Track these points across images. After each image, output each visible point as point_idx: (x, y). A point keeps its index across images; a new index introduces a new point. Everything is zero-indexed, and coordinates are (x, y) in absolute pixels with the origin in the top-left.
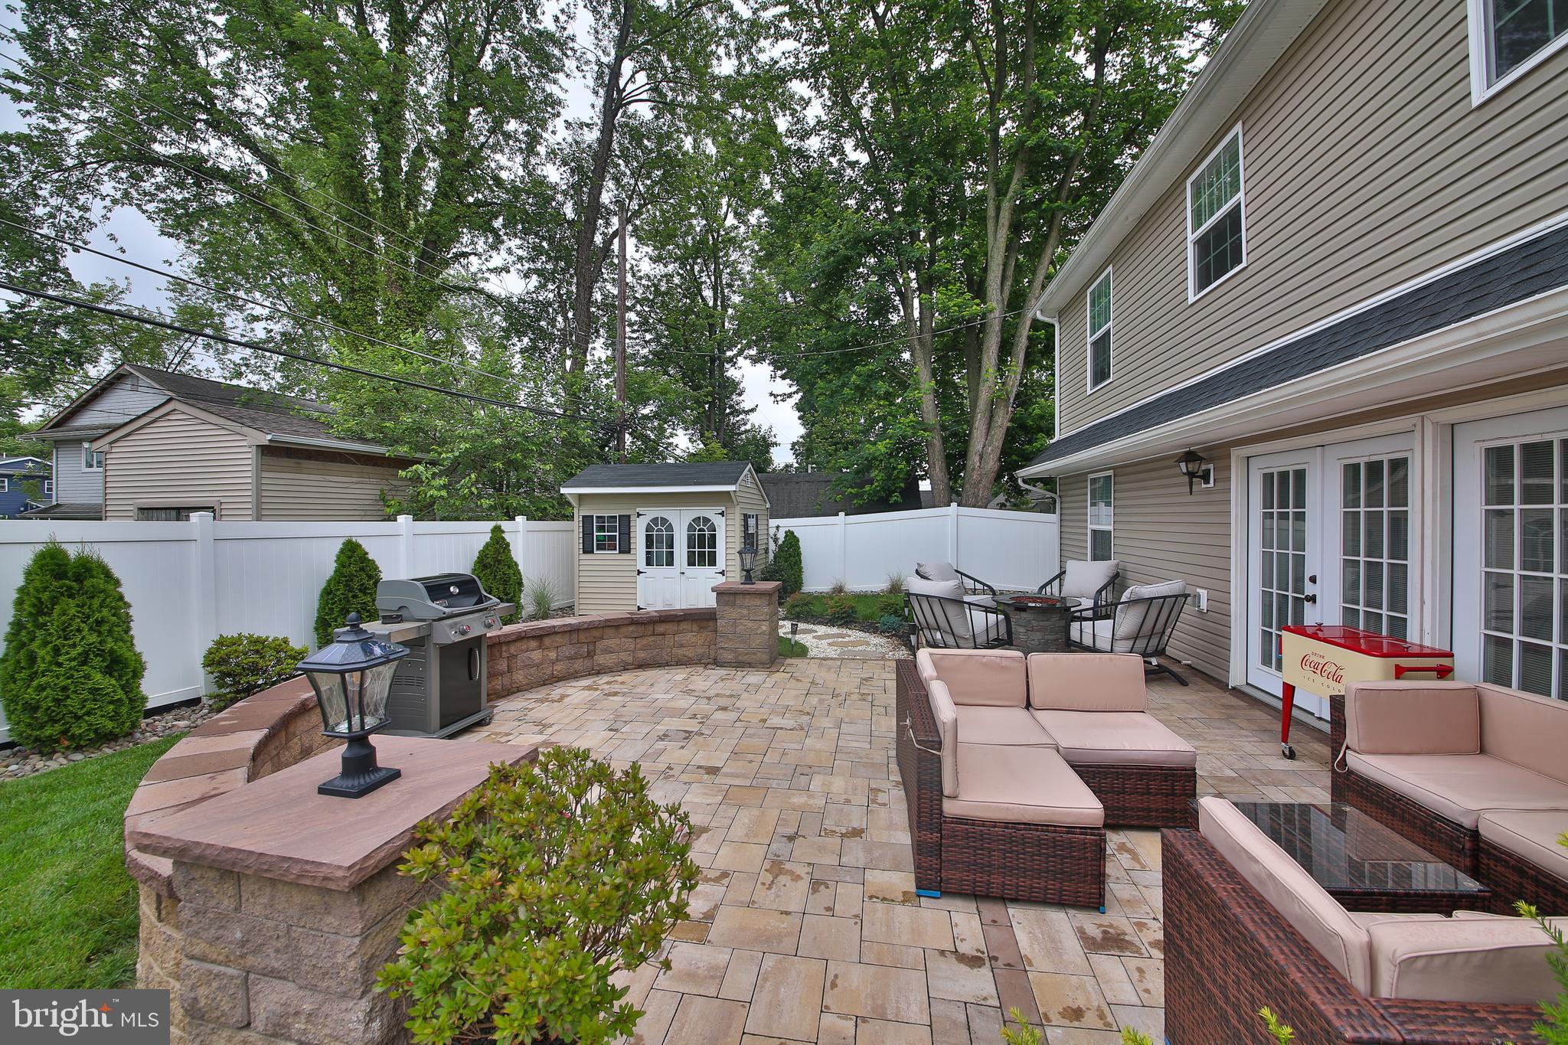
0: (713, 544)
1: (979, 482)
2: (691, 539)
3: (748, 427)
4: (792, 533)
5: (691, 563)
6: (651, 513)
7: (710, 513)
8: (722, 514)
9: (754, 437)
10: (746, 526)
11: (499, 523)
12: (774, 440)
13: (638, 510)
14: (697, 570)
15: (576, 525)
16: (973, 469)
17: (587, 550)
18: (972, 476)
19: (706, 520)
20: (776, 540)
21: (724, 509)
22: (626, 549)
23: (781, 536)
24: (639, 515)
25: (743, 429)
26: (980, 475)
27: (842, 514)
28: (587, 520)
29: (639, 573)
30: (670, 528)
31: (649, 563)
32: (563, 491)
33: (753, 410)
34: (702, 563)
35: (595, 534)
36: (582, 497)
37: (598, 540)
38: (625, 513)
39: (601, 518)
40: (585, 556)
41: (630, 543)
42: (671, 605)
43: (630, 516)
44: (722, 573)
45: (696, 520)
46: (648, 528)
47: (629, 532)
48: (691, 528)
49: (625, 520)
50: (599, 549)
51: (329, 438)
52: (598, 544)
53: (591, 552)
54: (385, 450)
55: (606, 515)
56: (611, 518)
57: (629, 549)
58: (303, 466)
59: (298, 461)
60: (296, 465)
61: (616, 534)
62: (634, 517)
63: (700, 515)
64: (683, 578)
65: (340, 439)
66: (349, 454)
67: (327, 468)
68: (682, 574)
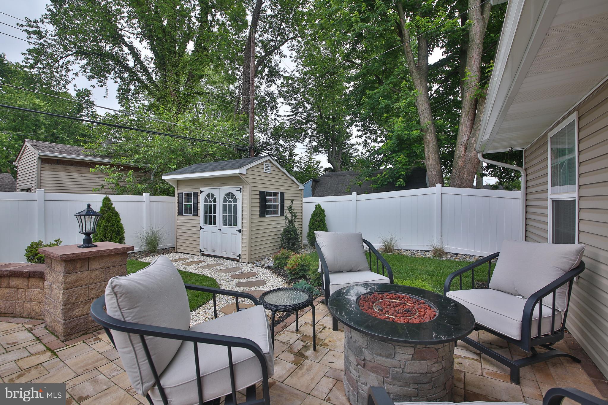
0: (235, 212)
1: (464, 167)
2: (225, 207)
4: (320, 207)
5: (225, 224)
6: (207, 190)
7: (234, 189)
8: (240, 190)
10: (263, 200)
13: (201, 189)
14: (227, 228)
15: (175, 199)
16: (459, 158)
17: (180, 214)
18: (457, 163)
19: (232, 195)
21: (241, 187)
22: (196, 214)
24: (201, 192)
26: (465, 162)
27: (354, 194)
28: (180, 195)
29: (201, 228)
30: (215, 200)
31: (206, 222)
32: (164, 178)
34: (229, 224)
35: (184, 204)
36: (179, 182)
37: (185, 208)
38: (196, 191)
39: (186, 194)
40: (179, 217)
41: (198, 210)
42: (214, 250)
43: (198, 193)
44: (240, 231)
45: (228, 195)
46: (206, 201)
47: (198, 203)
48: (225, 200)
49: (196, 195)
50: (185, 213)
51: (80, 155)
52: (185, 210)
53: (182, 215)
54: (110, 161)
55: (188, 192)
56: (190, 194)
57: (198, 213)
58: (67, 168)
59: (64, 166)
60: (62, 168)
61: (192, 204)
62: (199, 193)
63: (230, 192)
64: (221, 232)
65: (87, 155)
66: (90, 163)
67: (82, 170)
68: (220, 230)
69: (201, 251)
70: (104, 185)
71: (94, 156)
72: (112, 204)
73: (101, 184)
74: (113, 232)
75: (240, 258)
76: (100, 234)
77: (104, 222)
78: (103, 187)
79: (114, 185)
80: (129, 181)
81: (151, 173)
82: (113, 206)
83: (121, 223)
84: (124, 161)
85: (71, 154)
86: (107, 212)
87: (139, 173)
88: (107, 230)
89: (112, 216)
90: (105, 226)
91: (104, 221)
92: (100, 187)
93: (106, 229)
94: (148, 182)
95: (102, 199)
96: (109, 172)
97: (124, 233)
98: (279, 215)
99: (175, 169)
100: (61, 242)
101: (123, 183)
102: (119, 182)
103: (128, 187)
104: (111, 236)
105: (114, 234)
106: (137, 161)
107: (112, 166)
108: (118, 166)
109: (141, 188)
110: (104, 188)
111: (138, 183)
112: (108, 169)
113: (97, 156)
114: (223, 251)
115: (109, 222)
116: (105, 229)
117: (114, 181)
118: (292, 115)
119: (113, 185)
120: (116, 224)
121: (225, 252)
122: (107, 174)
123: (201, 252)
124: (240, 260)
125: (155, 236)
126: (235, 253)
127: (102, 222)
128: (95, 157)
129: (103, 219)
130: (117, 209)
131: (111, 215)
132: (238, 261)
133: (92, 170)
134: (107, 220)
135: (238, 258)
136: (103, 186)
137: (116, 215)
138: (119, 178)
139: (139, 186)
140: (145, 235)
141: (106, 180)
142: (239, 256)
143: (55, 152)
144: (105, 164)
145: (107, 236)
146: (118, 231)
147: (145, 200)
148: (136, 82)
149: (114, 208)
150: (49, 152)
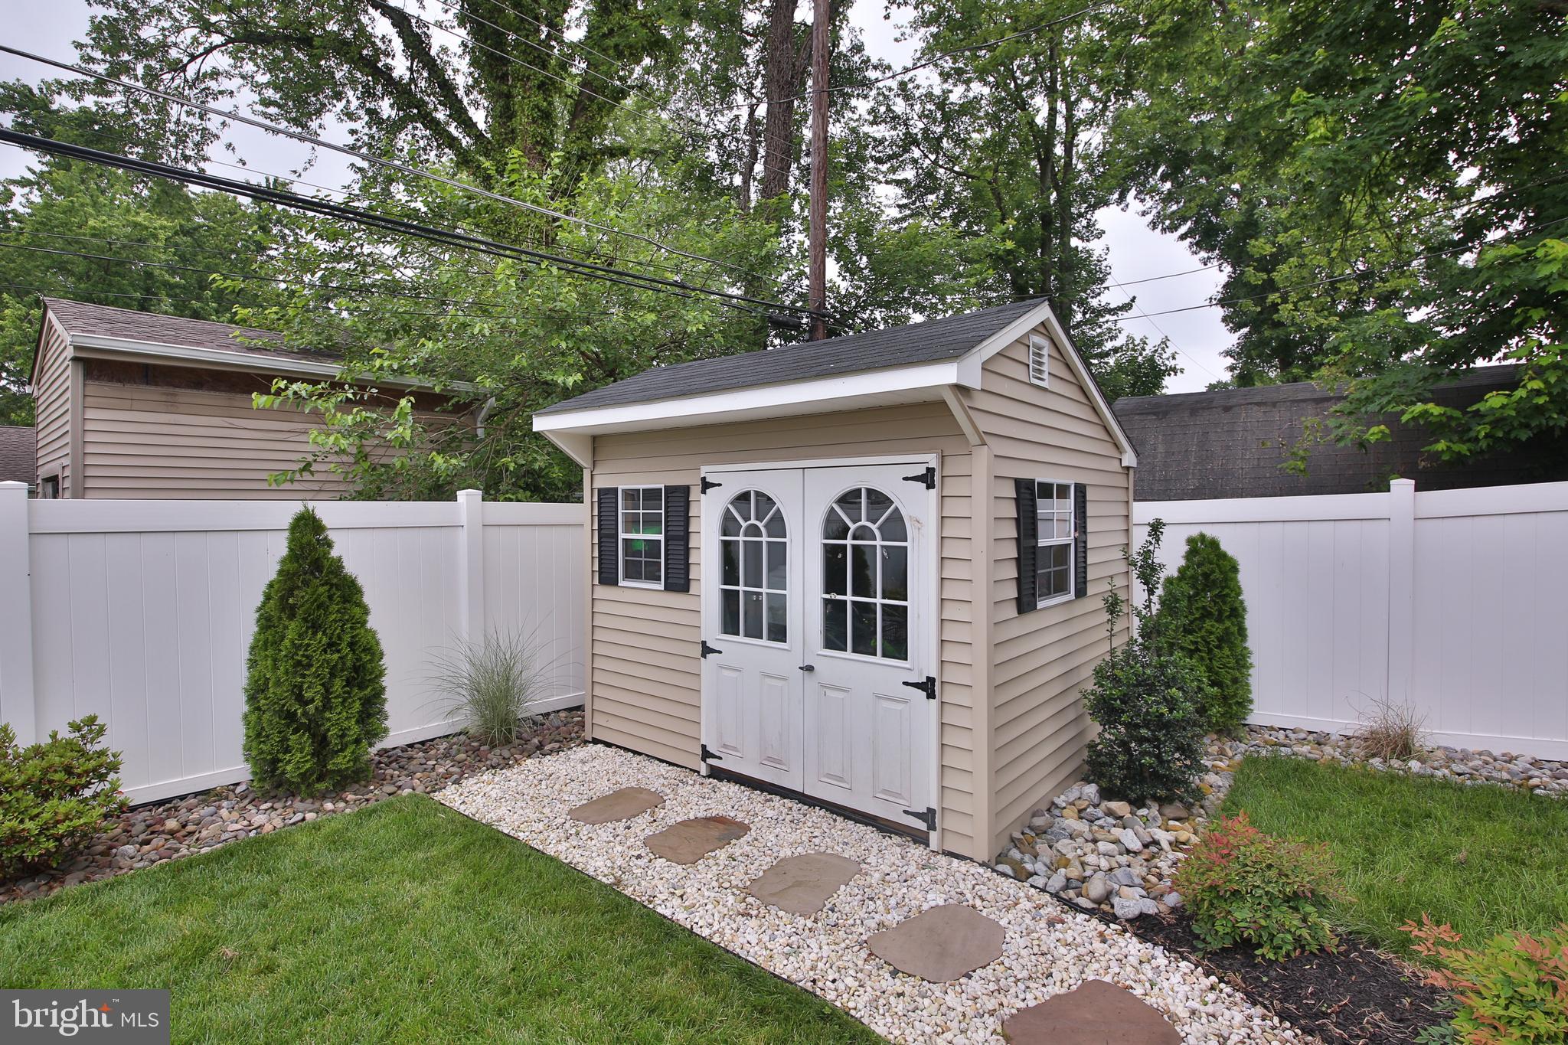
0: (898, 587)
2: (833, 560)
3: (1120, 341)
4: (1214, 544)
5: (834, 639)
6: (733, 480)
7: (885, 474)
8: (927, 479)
9: (1133, 360)
10: (1027, 523)
11: (311, 505)
12: (1171, 363)
13: (705, 470)
14: (848, 663)
17: (607, 576)
19: (878, 500)
20: (1148, 572)
21: (932, 461)
22: (680, 581)
23: (1171, 557)
24: (706, 485)
25: (1109, 345)
27: (1402, 486)
28: (607, 497)
29: (706, 650)
30: (778, 526)
31: (730, 625)
32: (540, 424)
33: (1126, 307)
34: (863, 645)
35: (622, 536)
36: (599, 442)
37: (626, 553)
38: (677, 480)
39: (631, 495)
40: (603, 592)
41: (687, 565)
42: (779, 762)
43: (686, 490)
44: (928, 687)
45: (849, 500)
46: (728, 525)
47: (687, 534)
48: (834, 528)
49: (678, 500)
50: (627, 576)
51: (227, 347)
52: (626, 563)
53: (614, 582)
54: (334, 369)
55: (641, 487)
56: (651, 495)
57: (688, 581)
58: (180, 399)
59: (171, 390)
60: (164, 398)
61: (661, 537)
62: (695, 493)
63: (863, 486)
64: (811, 681)
65: (250, 349)
66: (258, 375)
67: (237, 404)
68: (810, 669)
69: (706, 754)
70: (310, 458)
71: (279, 352)
72: (330, 545)
73: (299, 456)
74: (333, 675)
75: (932, 827)
76: (278, 683)
77: (292, 630)
78: (307, 467)
79: (352, 460)
80: (403, 444)
81: (474, 414)
82: (334, 553)
83: (369, 626)
84: (382, 365)
85: (191, 343)
86: (306, 583)
87: (436, 416)
88: (310, 665)
89: (330, 597)
90: (298, 647)
91: (293, 625)
92: (297, 467)
93: (305, 661)
94: (466, 446)
95: (286, 521)
96: (327, 410)
97: (381, 674)
98: (1072, 596)
99: (579, 389)
100: (101, 731)
101: (381, 451)
102: (368, 449)
103: (398, 465)
104: (327, 690)
105: (338, 685)
106: (427, 368)
107: (336, 385)
108: (361, 385)
109: (447, 469)
110: (312, 473)
111: (433, 449)
112: (321, 395)
113: (289, 353)
114: (828, 775)
115: (315, 627)
116: (299, 663)
117: (344, 443)
118: (904, 219)
119: (345, 459)
120: (347, 638)
121: (841, 779)
122: (317, 416)
123: (711, 761)
124: (934, 837)
125: (508, 669)
126: (899, 795)
127: (286, 628)
128: (279, 355)
129: (292, 617)
130: (350, 568)
131: (324, 598)
132: (921, 839)
133: (259, 400)
134: (305, 620)
135: (922, 826)
136: (309, 464)
137: (348, 591)
138: (363, 431)
139: (439, 460)
140: (465, 668)
141: (316, 440)
142: (929, 816)
143: (132, 337)
144: (313, 380)
145: (308, 695)
146: (356, 669)
147: (464, 521)
148: (419, 125)
149: (337, 565)
150: (112, 334)
